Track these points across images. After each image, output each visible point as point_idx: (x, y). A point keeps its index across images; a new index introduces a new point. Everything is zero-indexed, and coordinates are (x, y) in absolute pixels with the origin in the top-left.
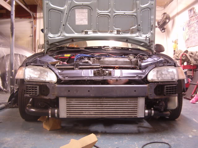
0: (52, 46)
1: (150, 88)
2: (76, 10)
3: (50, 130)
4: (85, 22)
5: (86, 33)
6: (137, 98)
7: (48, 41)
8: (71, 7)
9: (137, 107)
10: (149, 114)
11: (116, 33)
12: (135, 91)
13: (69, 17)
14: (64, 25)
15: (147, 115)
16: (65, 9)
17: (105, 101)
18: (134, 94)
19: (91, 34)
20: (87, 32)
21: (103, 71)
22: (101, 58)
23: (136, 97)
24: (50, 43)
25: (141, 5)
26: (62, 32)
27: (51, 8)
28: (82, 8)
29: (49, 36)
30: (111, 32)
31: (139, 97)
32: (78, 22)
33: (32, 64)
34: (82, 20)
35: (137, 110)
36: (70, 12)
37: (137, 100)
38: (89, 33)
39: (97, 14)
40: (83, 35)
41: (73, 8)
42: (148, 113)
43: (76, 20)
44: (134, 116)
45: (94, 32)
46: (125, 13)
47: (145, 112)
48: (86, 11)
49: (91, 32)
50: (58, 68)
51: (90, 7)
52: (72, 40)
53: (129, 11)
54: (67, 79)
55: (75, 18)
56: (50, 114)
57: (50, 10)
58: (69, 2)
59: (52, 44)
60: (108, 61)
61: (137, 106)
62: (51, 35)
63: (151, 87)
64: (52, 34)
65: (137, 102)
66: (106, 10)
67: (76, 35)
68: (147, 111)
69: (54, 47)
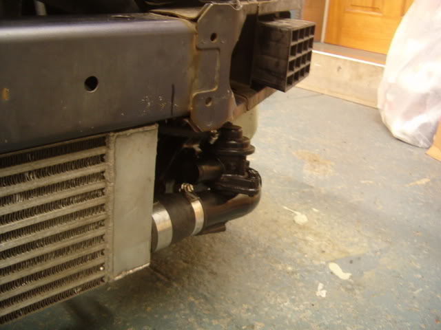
1: (207, 43)
6: (102, 142)
9: (100, 216)
23: (95, 136)
35: (101, 238)
44: (84, 287)
61: (101, 208)
63: (213, 37)
65: (100, 176)
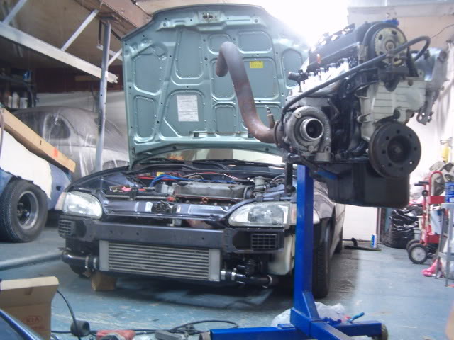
0: (142, 157)
1: (226, 235)
2: (178, 97)
3: (97, 291)
4: (194, 117)
5: (196, 135)
6: (208, 250)
7: (134, 149)
8: (169, 92)
10: (228, 277)
11: (246, 136)
12: (203, 239)
13: (166, 108)
14: (158, 122)
15: (223, 278)
16: (159, 96)
17: (162, 251)
18: (202, 243)
19: (204, 138)
20: (198, 134)
21: (166, 206)
22: (187, 184)
23: (206, 249)
24: (137, 151)
25: (288, 85)
26: (155, 134)
27: (136, 94)
28: (187, 94)
29: (135, 141)
30: (239, 135)
31: (212, 248)
32: (182, 117)
33: (80, 189)
34: (188, 113)
36: (168, 100)
37: (208, 253)
38: (200, 136)
39: (212, 103)
40: (191, 139)
41: (172, 93)
42: (226, 275)
43: (179, 113)
45: (210, 134)
46: (260, 101)
47: (220, 273)
48: (194, 98)
49: (205, 135)
50: (107, 198)
51: (200, 92)
52: (174, 147)
53: (267, 97)
54: (113, 213)
55: (177, 109)
56: (87, 263)
57: (135, 97)
58: (165, 83)
59: (140, 154)
60: (195, 188)
61: (207, 263)
62: (138, 138)
63: (228, 234)
64: (141, 136)
65: (208, 256)
66: (228, 97)
67: (180, 138)
68: (223, 272)
69: (144, 159)
